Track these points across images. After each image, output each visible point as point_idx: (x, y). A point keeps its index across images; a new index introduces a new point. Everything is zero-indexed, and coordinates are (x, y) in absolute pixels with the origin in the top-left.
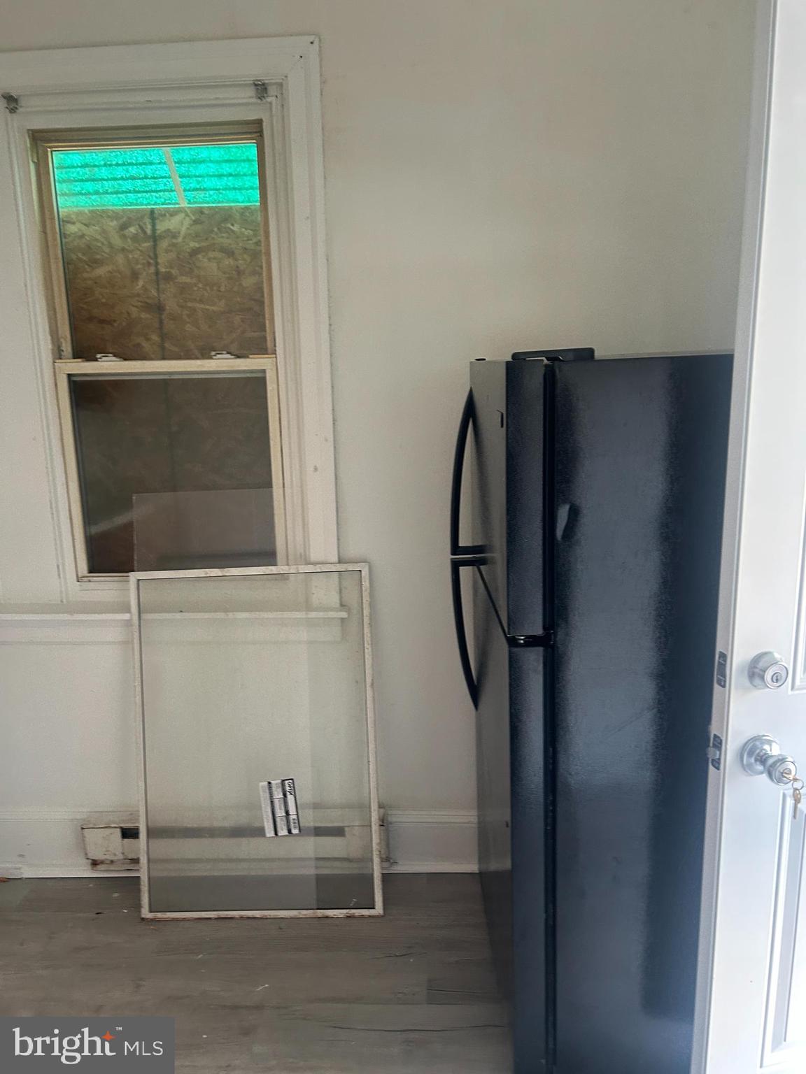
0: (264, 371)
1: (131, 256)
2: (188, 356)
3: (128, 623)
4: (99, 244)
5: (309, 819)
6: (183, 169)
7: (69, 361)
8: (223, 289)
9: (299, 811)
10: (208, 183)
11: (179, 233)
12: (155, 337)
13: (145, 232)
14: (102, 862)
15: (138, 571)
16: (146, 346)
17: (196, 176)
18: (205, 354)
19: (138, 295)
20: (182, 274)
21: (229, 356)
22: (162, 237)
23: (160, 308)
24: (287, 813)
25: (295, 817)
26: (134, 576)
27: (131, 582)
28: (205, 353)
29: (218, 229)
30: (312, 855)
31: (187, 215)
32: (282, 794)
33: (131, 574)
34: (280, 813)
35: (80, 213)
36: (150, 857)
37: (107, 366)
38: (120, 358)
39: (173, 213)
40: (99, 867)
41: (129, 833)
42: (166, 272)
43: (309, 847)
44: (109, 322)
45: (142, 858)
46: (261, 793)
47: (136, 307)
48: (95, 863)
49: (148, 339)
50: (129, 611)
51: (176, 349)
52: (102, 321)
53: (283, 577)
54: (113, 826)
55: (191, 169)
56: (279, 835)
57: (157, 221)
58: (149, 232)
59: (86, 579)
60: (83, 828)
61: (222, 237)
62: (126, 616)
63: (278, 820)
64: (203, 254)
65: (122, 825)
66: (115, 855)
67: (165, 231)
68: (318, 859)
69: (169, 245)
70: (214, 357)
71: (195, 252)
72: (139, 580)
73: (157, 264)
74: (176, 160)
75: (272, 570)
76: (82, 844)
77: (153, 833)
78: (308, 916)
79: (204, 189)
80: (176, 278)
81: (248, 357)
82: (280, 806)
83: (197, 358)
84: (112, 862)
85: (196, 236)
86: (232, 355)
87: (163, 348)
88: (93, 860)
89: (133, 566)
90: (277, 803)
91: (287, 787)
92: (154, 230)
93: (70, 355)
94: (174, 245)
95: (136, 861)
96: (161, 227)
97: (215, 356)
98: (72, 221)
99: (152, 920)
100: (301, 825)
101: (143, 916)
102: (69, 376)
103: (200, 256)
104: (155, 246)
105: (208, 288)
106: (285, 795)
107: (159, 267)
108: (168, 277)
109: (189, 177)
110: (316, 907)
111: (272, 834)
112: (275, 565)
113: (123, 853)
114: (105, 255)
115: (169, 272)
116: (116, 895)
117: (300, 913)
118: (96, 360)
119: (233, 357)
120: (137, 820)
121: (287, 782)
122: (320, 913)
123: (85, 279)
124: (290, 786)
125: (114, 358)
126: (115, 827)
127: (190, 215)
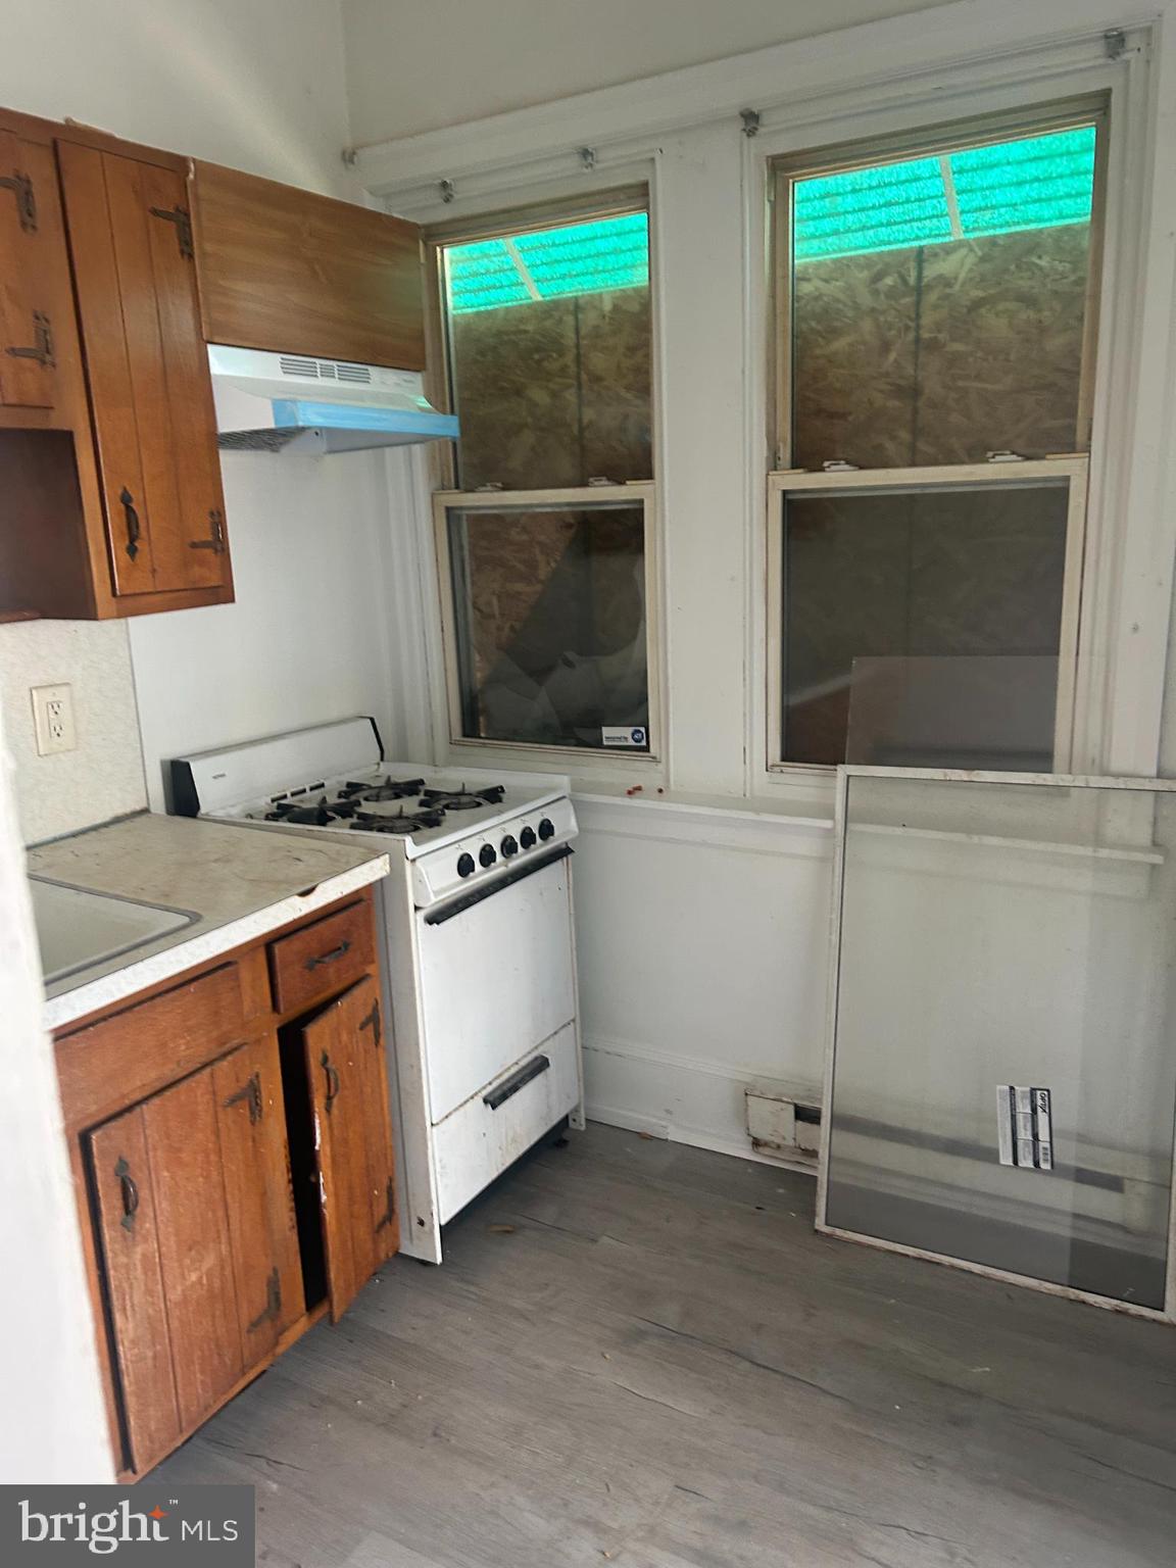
0: (1067, 479)
1: (882, 319)
2: (951, 459)
3: (829, 833)
4: (841, 306)
5: (1068, 1155)
6: (964, 181)
7: (786, 472)
8: (1012, 357)
9: (1054, 1139)
10: (999, 197)
11: (956, 278)
12: (904, 435)
13: (905, 282)
14: (766, 1144)
15: (849, 764)
16: (890, 447)
17: (983, 189)
18: (977, 455)
19: (887, 375)
20: (953, 340)
21: (1014, 457)
22: (929, 287)
23: (914, 392)
24: (1035, 1136)
25: (1048, 1145)
26: (843, 771)
27: (838, 779)
28: (977, 453)
29: (1017, 267)
30: (1067, 1207)
31: (971, 250)
32: (1029, 1107)
33: (840, 767)
34: (1024, 1135)
35: (819, 265)
36: (832, 1153)
37: (839, 478)
38: (856, 466)
39: (948, 250)
40: (761, 1149)
41: (806, 1115)
42: (931, 339)
43: (1065, 1196)
44: (843, 416)
45: (821, 1152)
46: (998, 1101)
47: (881, 391)
48: (757, 1143)
49: (893, 438)
50: (832, 817)
51: (931, 450)
52: (832, 415)
53: (1061, 791)
54: (785, 1099)
55: (977, 179)
56: (1020, 1165)
57: (925, 265)
58: (912, 280)
59: (777, 769)
60: (746, 1094)
61: (1022, 278)
62: (828, 824)
63: (1020, 1144)
64: (988, 307)
65: (796, 1102)
66: (784, 1138)
67: (935, 279)
68: (1077, 1216)
69: (939, 299)
70: (993, 460)
71: (977, 304)
72: (849, 776)
73: (918, 327)
74: (955, 169)
75: (1045, 779)
76: (743, 1114)
77: (841, 1122)
78: (1053, 1293)
79: (993, 207)
80: (944, 345)
81: (1043, 458)
82: (1025, 1125)
83: (962, 463)
84: (779, 1147)
85: (982, 281)
86: (1019, 455)
87: (913, 449)
88: (754, 1138)
89: (844, 757)
90: (1020, 1119)
91: (1041, 1100)
92: (920, 277)
93: (788, 465)
94: (947, 297)
95: (813, 1154)
96: (930, 272)
97: (993, 457)
98: (808, 277)
99: (829, 1236)
100: (1055, 1159)
101: (817, 1227)
102: (785, 493)
103: (983, 311)
104: (918, 303)
105: (990, 358)
106: (1034, 1110)
107: (921, 332)
108: (934, 346)
109: (971, 191)
110: (1067, 1283)
111: (1010, 1162)
112: (1050, 771)
113: (795, 1139)
114: (848, 321)
115: (936, 338)
116: (781, 1191)
117: (1041, 1285)
118: (822, 470)
119: (1020, 458)
120: (820, 1101)
121: (1039, 1092)
122: (1073, 1293)
123: (817, 357)
124: (1043, 1099)
125: (847, 467)
126: (788, 1103)
127: (976, 249)
